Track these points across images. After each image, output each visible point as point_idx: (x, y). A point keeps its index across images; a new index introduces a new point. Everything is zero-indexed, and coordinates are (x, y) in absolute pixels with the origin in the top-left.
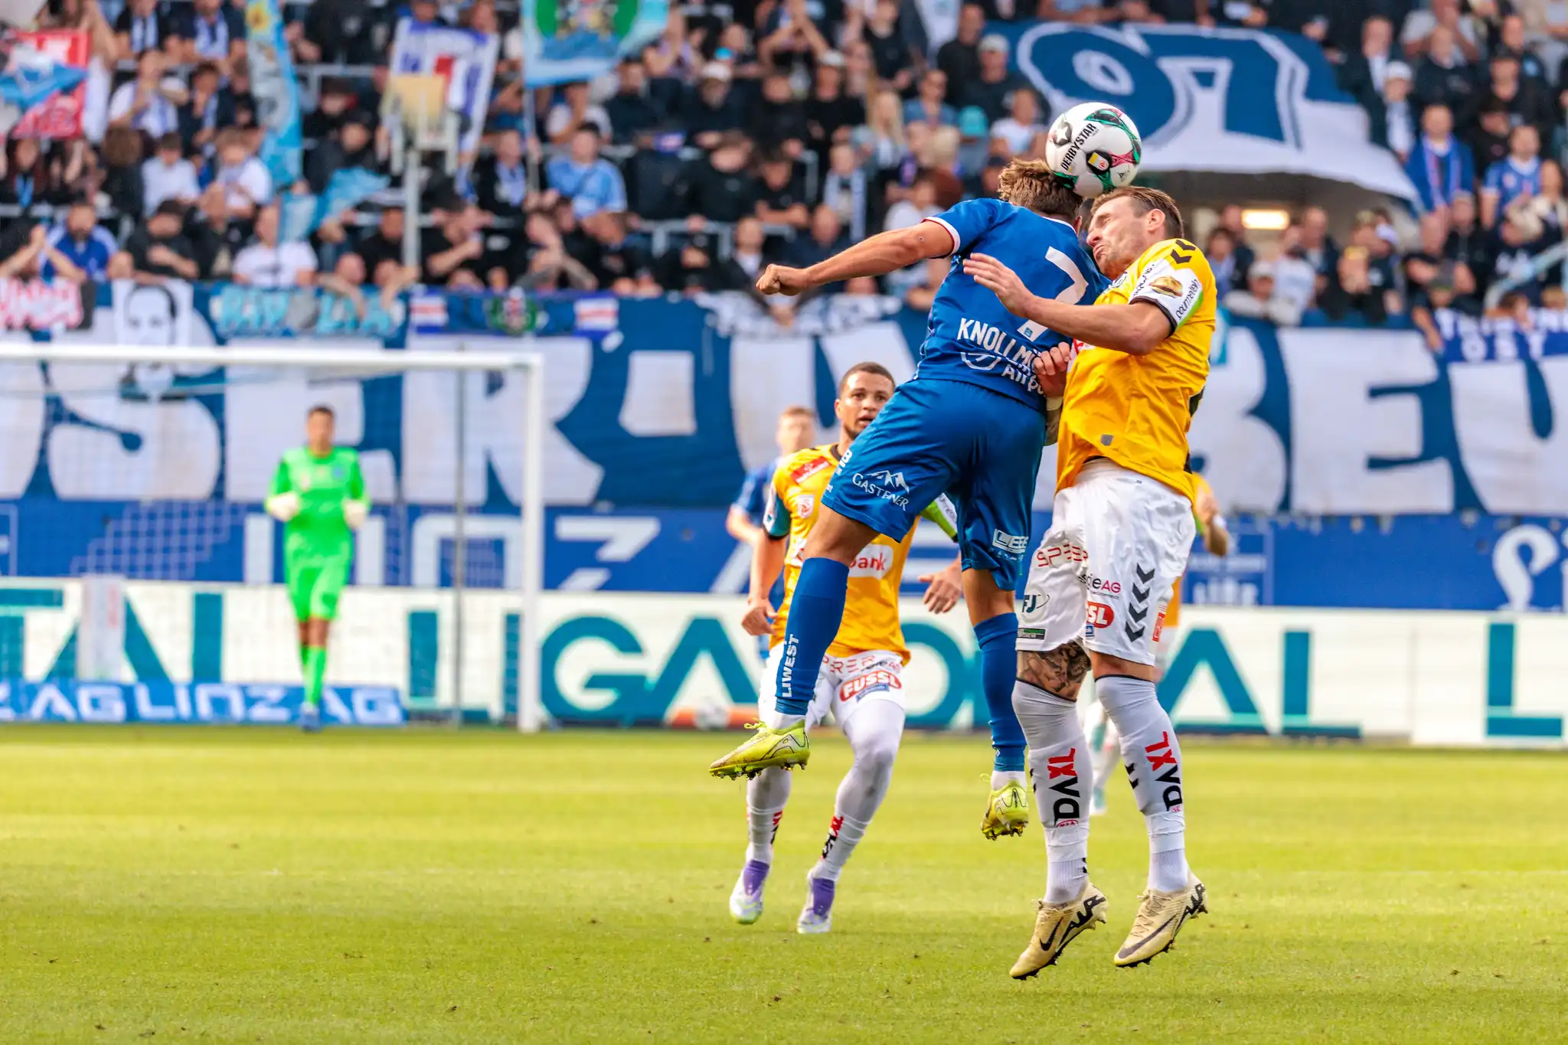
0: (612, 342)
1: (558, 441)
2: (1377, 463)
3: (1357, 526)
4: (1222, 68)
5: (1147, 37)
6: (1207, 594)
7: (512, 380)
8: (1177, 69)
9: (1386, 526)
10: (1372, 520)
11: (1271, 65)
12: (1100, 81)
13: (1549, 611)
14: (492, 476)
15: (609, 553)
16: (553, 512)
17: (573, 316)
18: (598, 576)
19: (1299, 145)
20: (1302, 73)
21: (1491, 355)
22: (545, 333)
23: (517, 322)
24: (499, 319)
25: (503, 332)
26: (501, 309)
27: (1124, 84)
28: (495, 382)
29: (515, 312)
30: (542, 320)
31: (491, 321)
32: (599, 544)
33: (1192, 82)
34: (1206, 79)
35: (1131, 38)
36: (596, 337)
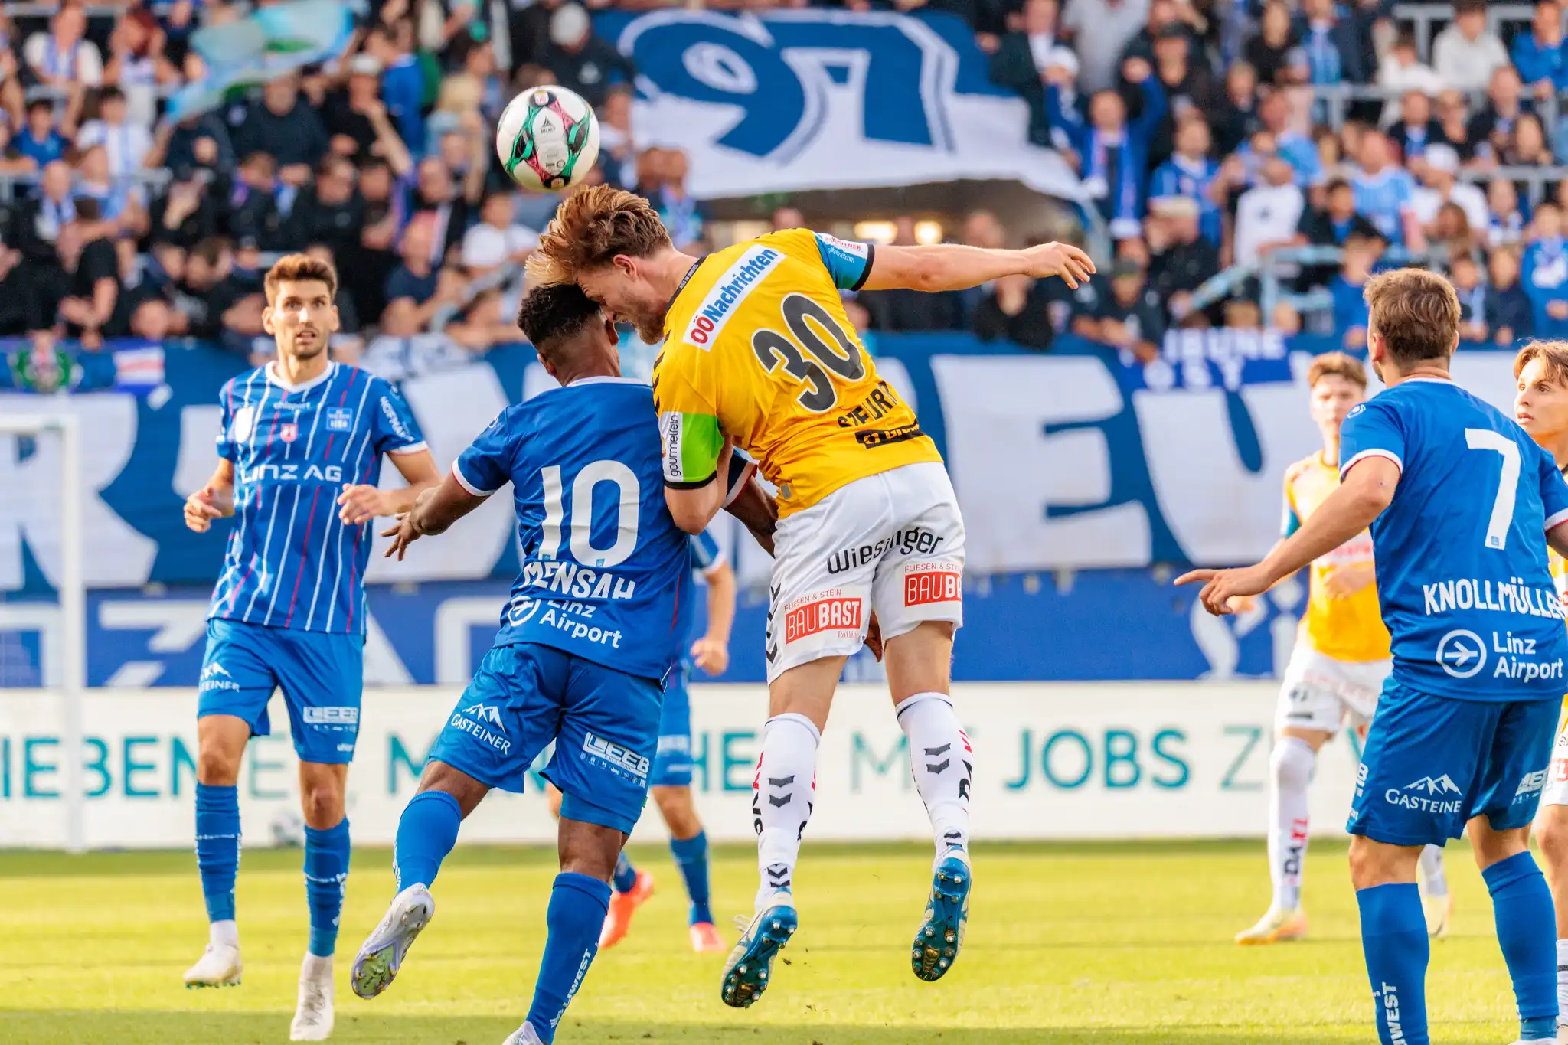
0: (160, 397)
1: (103, 513)
2: (1057, 511)
3: (1032, 585)
4: (858, 61)
5: (770, 26)
6: (860, 671)
7: (45, 444)
8: (805, 62)
9: (1066, 584)
10: (1048, 577)
11: (914, 53)
12: (717, 78)
13: (1259, 678)
14: (28, 556)
15: (163, 643)
16: (96, 596)
17: (113, 370)
18: (150, 671)
19: (950, 146)
20: (951, 62)
21: (1180, 382)
22: (82, 389)
23: (49, 377)
24: (29, 374)
25: (31, 389)
26: (29, 362)
27: (745, 80)
28: (26, 448)
29: (44, 366)
30: (77, 374)
31: (17, 377)
32: (150, 633)
33: (825, 78)
34: (839, 74)
35: (752, 28)
36: (141, 393)
